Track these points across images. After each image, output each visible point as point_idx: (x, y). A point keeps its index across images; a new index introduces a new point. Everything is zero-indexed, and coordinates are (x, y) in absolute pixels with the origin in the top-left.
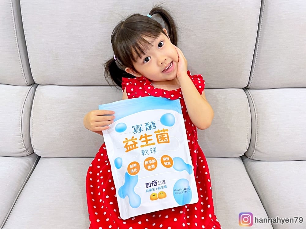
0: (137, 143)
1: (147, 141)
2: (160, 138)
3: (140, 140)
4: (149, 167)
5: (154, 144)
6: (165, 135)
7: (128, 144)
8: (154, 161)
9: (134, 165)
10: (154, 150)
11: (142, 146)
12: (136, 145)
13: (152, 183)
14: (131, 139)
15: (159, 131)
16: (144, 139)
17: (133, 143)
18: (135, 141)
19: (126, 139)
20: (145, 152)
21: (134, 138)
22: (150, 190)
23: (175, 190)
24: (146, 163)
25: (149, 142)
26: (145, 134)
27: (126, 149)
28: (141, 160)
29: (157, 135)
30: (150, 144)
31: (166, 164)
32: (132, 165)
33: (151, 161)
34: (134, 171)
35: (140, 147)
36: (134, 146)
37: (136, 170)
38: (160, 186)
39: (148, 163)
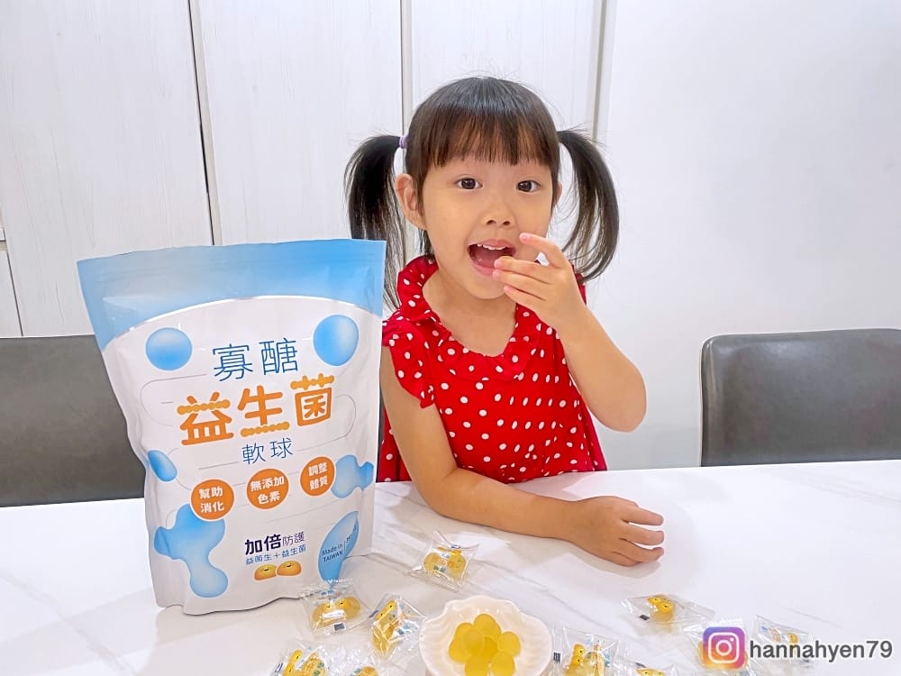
0: (229, 420)
1: (263, 414)
2: (306, 407)
3: (241, 407)
4: (262, 497)
5: (286, 426)
6: (322, 397)
7: (195, 422)
8: (279, 481)
9: (214, 489)
10: (283, 448)
11: (245, 433)
12: (227, 425)
13: (266, 542)
14: (208, 402)
15: (305, 382)
16: (253, 407)
17: (215, 419)
18: (222, 410)
20: (255, 454)
21: (220, 399)
22: (259, 559)
23: (324, 553)
24: (256, 485)
25: (269, 417)
26: (260, 389)
27: (185, 435)
28: (239, 476)
29: (298, 397)
30: (272, 426)
31: (314, 485)
32: (208, 490)
33: (271, 482)
34: (213, 509)
35: (237, 435)
36: (217, 430)
37: (221, 507)
38: (289, 548)
39: (262, 485)
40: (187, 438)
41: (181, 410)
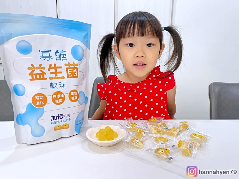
0: (45, 74)
1: (56, 73)
2: (70, 72)
3: (49, 70)
4: (57, 101)
5: (63, 78)
6: (74, 70)
7: (34, 73)
8: (62, 96)
9: (40, 97)
10: (63, 85)
11: (51, 78)
12: (45, 75)
13: (58, 116)
14: (38, 67)
15: (69, 64)
16: (53, 70)
17: (41, 72)
18: (43, 70)
19: (32, 65)
20: (54, 86)
21: (42, 66)
22: (56, 122)
23: (76, 122)
24: (55, 97)
25: (58, 74)
26: (55, 65)
27: (30, 77)
28: (49, 93)
29: (67, 69)
30: (59, 77)
31: (73, 98)
32: (38, 96)
33: (59, 96)
34: (40, 103)
35: (48, 79)
36: (41, 77)
37: (43, 103)
38: (65, 119)
39: (57, 97)
40: (31, 78)
41: (29, 69)
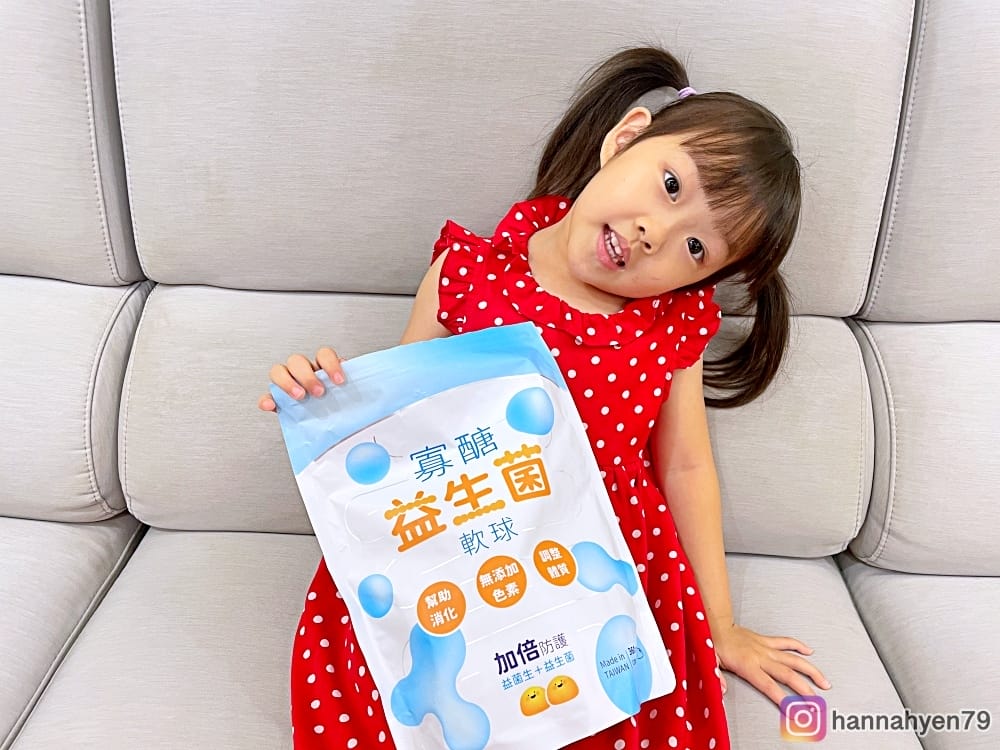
0: (438, 512)
1: (473, 499)
2: (517, 481)
3: (448, 498)
4: (497, 593)
5: (500, 504)
6: (533, 468)
7: (405, 522)
8: (512, 569)
9: (440, 594)
10: (506, 529)
11: (458, 521)
12: (437, 518)
13: (519, 652)
14: (413, 501)
15: (508, 457)
16: (461, 495)
17: (423, 514)
18: (429, 505)
20: (476, 541)
21: (425, 496)
22: (518, 680)
23: (602, 664)
24: (486, 579)
25: (480, 500)
26: (464, 477)
27: (399, 541)
28: (464, 573)
29: (505, 472)
30: (485, 507)
31: (553, 572)
32: (435, 595)
33: (502, 571)
34: (445, 618)
35: (450, 525)
36: (428, 526)
37: (454, 614)
38: (551, 656)
39: (493, 578)
40: (401, 543)
41: (388, 515)
